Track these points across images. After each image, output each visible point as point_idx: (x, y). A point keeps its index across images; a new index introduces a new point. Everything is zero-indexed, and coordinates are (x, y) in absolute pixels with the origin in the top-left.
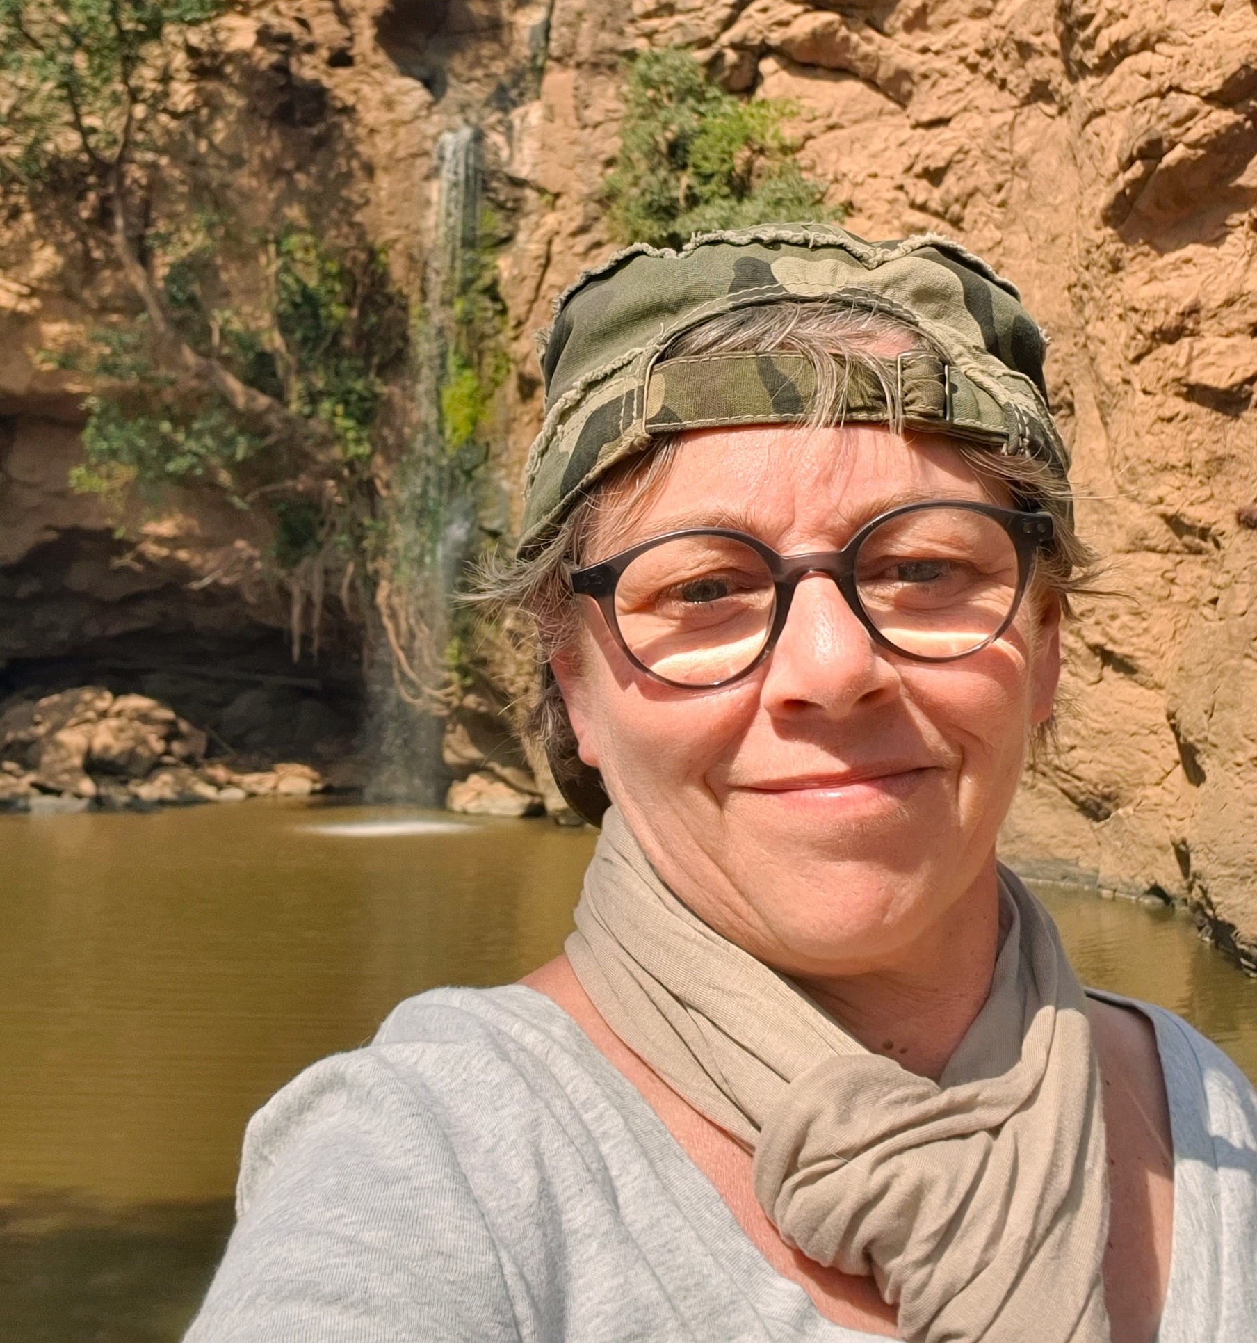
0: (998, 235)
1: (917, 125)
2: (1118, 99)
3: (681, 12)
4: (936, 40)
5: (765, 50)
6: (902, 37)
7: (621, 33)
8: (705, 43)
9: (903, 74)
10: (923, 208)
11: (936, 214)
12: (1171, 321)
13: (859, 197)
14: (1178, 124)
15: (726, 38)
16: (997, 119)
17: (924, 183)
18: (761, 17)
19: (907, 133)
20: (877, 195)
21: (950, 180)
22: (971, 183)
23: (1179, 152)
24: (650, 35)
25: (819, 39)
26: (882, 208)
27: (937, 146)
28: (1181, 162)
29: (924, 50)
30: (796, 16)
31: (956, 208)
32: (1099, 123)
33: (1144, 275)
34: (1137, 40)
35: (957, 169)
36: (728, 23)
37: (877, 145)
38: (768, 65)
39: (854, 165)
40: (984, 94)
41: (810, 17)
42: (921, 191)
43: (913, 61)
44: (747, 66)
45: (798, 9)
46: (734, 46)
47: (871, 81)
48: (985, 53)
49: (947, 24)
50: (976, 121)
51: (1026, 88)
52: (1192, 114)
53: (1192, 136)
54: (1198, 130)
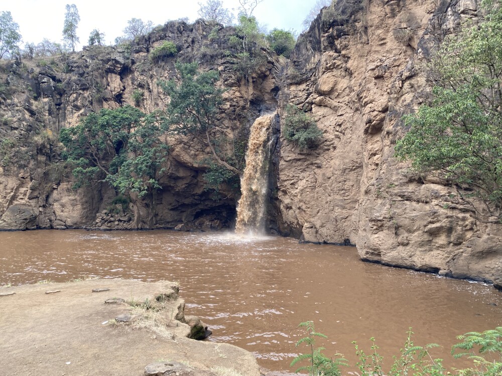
0: (350, 136)
1: (338, 116)
2: (366, 112)
3: (298, 97)
4: (341, 100)
5: (312, 103)
6: (335, 100)
7: (288, 102)
8: (303, 102)
9: (335, 107)
10: (338, 131)
11: (340, 132)
12: (374, 152)
13: (328, 129)
14: (374, 117)
15: (306, 101)
16: (351, 115)
17: (338, 127)
18: (311, 97)
19: (336, 118)
20: (330, 129)
21: (342, 126)
22: (346, 126)
23: (375, 122)
24: (292, 102)
25: (321, 101)
26: (332, 131)
27: (340, 120)
28: (375, 124)
29: (339, 102)
31: (343, 131)
32: (364, 116)
33: (371, 144)
34: (369, 101)
35: (344, 124)
36: (307, 98)
37: (332, 119)
38: (313, 106)
39: (327, 123)
40: (348, 110)
42: (338, 128)
43: (337, 104)
44: (310, 106)
45: (318, 96)
46: (307, 103)
47: (330, 108)
48: (349, 102)
49: (343, 97)
50: (347, 115)
51: (355, 109)
52: (377, 115)
53: (377, 119)
54: (378, 118)
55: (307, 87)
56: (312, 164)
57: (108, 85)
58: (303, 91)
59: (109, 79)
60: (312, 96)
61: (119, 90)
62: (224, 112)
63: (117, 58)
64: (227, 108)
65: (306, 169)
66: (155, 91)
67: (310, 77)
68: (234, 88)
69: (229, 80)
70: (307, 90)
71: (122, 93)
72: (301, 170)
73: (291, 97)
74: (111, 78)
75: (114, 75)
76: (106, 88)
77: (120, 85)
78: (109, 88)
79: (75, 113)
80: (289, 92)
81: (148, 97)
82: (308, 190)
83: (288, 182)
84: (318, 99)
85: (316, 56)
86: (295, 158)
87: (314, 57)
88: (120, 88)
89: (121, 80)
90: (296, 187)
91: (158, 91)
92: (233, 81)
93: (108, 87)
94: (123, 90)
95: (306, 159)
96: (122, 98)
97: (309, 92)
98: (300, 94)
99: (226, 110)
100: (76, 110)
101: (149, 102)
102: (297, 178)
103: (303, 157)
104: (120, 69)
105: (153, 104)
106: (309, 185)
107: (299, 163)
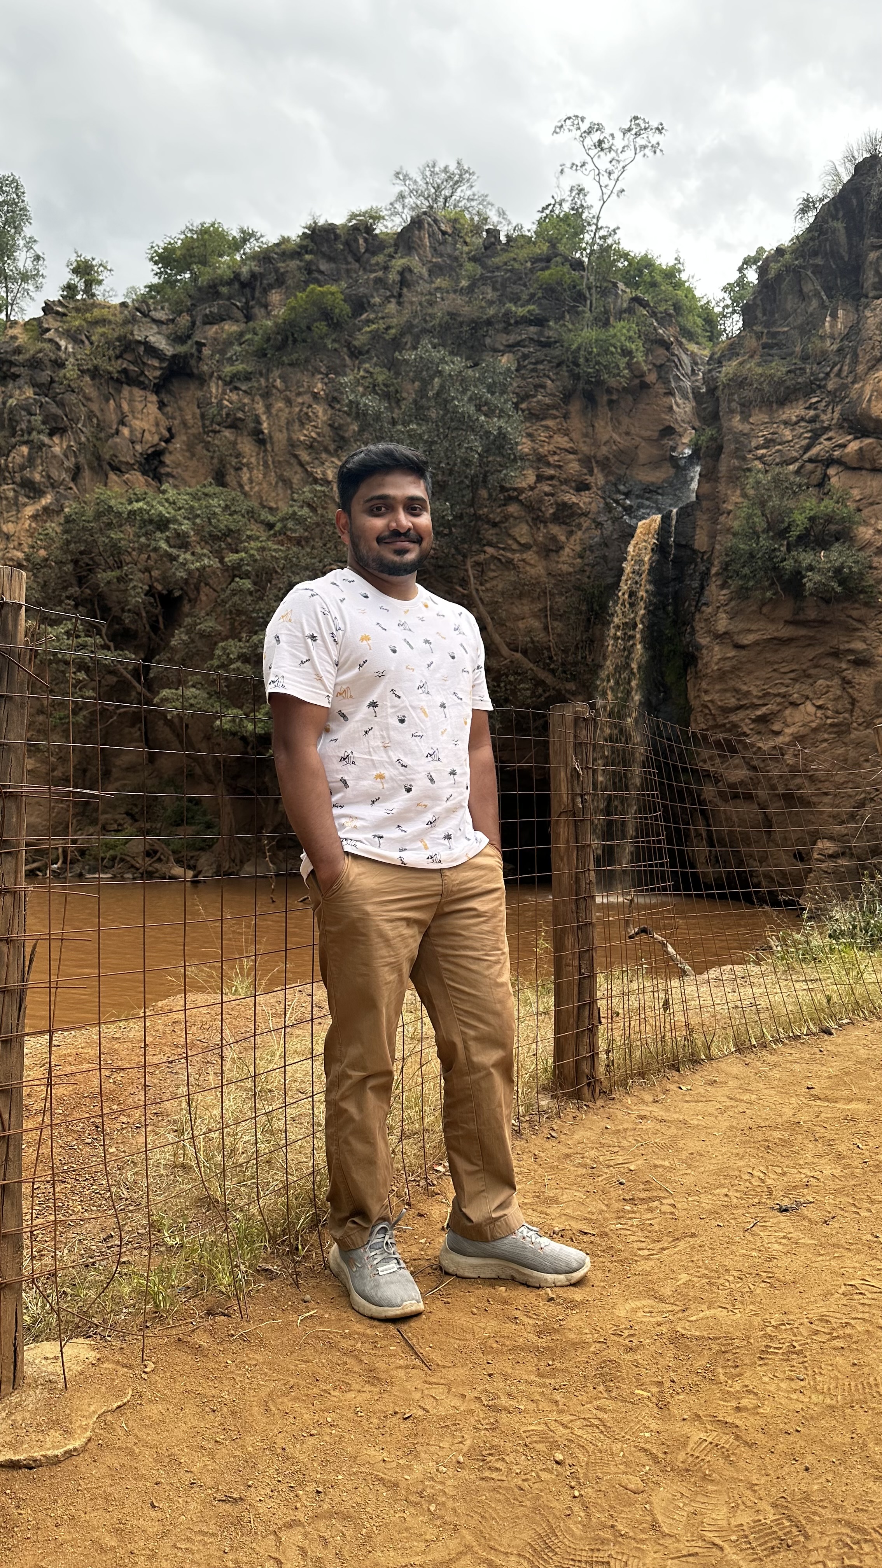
3: (780, 444)
5: (830, 462)
7: (744, 459)
8: (796, 460)
15: (806, 457)
18: (827, 443)
25: (863, 454)
30: (850, 441)
36: (807, 448)
38: (831, 471)
41: (857, 442)
44: (819, 471)
45: (849, 437)
46: (810, 460)
55: (812, 413)
56: (836, 654)
57: (122, 422)
58: (796, 423)
59: (125, 407)
60: (829, 439)
61: (156, 438)
62: (516, 499)
63: (152, 339)
64: (524, 485)
65: (812, 671)
66: (280, 437)
67: (824, 379)
68: (550, 423)
69: (534, 396)
70: (813, 420)
71: (165, 448)
72: (792, 675)
73: (754, 444)
74: (131, 401)
75: (138, 393)
76: (117, 432)
77: (157, 425)
78: (126, 431)
79: (25, 505)
80: (746, 428)
81: (253, 460)
82: (826, 736)
83: (741, 714)
84: (854, 446)
85: (840, 313)
86: (776, 634)
87: (834, 316)
88: (158, 432)
89: (160, 408)
90: (776, 727)
91: (290, 439)
92: (547, 400)
93: (121, 428)
94: (167, 441)
95: (811, 638)
96: (162, 463)
97: (818, 425)
98: (788, 434)
99: (521, 491)
100: (29, 497)
101: (258, 475)
102: (779, 700)
103: (803, 632)
104: (158, 373)
105: (273, 478)
106: (829, 721)
107: (787, 652)
